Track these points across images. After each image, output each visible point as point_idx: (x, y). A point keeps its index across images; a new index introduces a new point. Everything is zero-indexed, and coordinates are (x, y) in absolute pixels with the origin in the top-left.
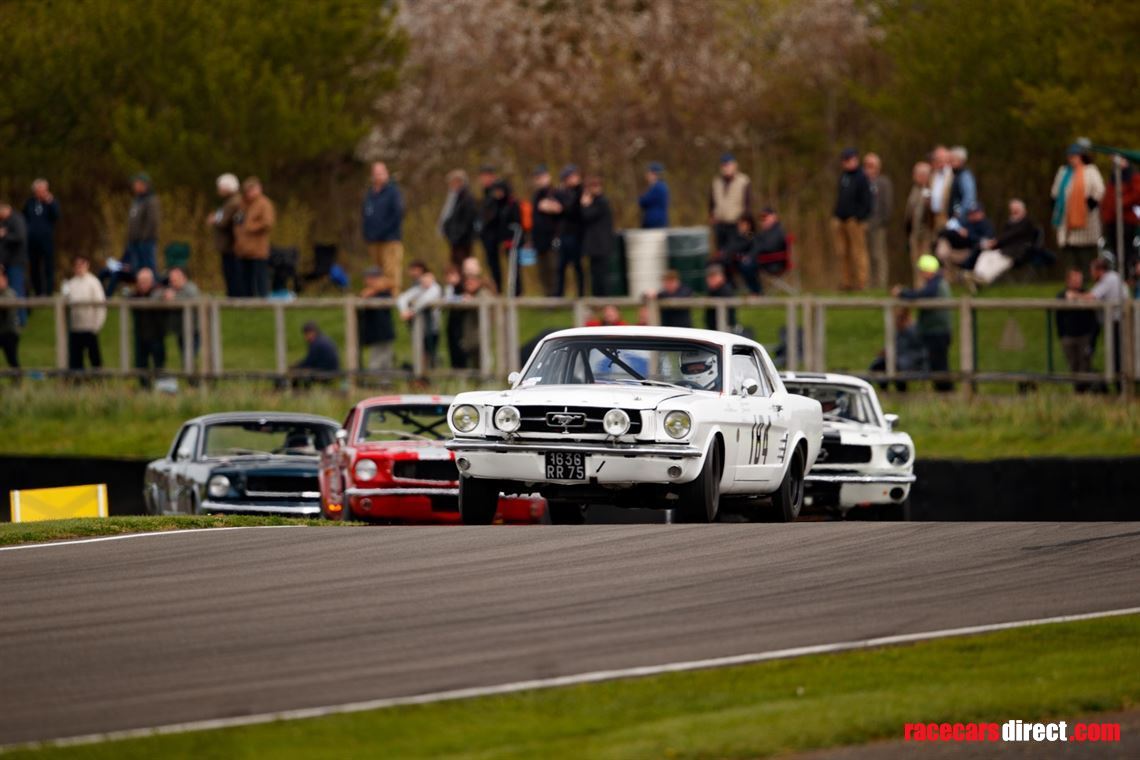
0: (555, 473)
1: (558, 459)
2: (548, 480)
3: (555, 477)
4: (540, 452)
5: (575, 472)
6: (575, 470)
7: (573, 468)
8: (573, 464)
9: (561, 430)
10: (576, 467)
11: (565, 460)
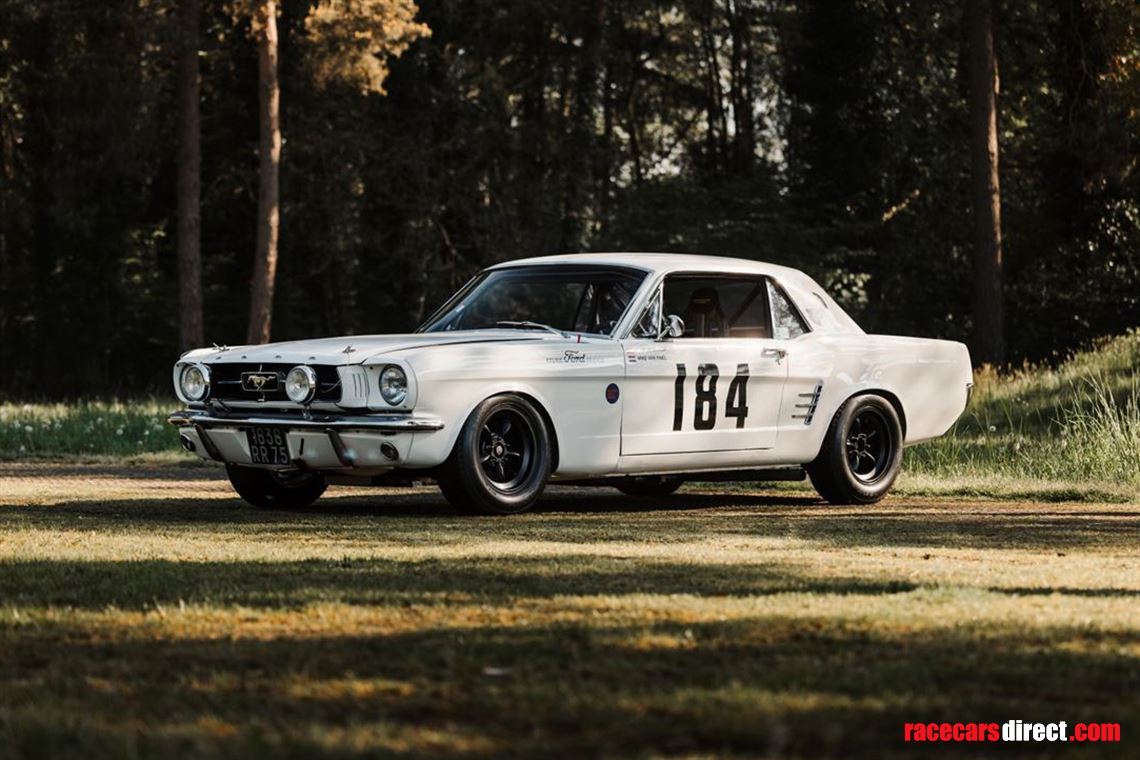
0: (260, 455)
1: (259, 436)
2: (255, 466)
3: (261, 462)
4: (241, 428)
5: (279, 456)
6: (278, 452)
7: (275, 448)
8: (275, 445)
9: (255, 397)
10: (278, 447)
11: (266, 438)
